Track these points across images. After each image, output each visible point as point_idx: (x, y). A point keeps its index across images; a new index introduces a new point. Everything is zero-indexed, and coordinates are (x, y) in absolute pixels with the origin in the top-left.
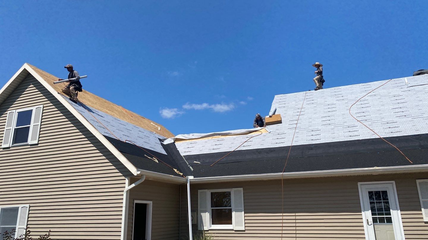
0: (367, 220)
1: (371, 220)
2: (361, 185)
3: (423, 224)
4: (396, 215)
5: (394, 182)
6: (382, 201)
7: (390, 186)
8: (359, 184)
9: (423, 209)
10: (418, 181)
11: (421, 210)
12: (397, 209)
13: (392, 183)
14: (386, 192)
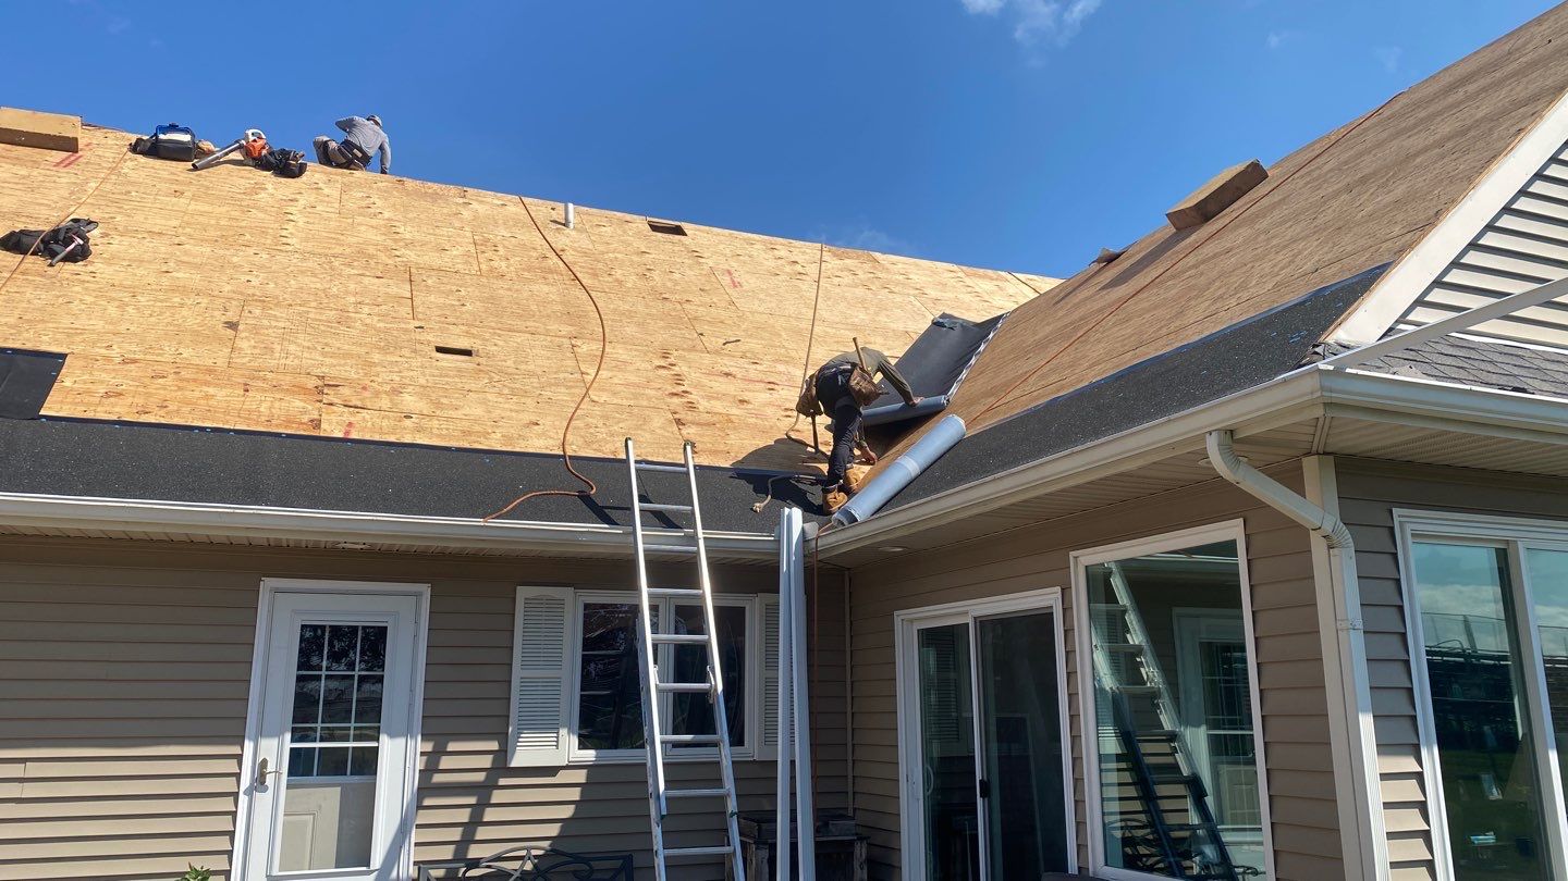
0: (264, 763)
1: (279, 765)
2: (278, 591)
5: (425, 589)
6: (356, 673)
8: (268, 584)
9: (513, 713)
10: (523, 593)
12: (410, 712)
13: (414, 594)
14: (381, 632)
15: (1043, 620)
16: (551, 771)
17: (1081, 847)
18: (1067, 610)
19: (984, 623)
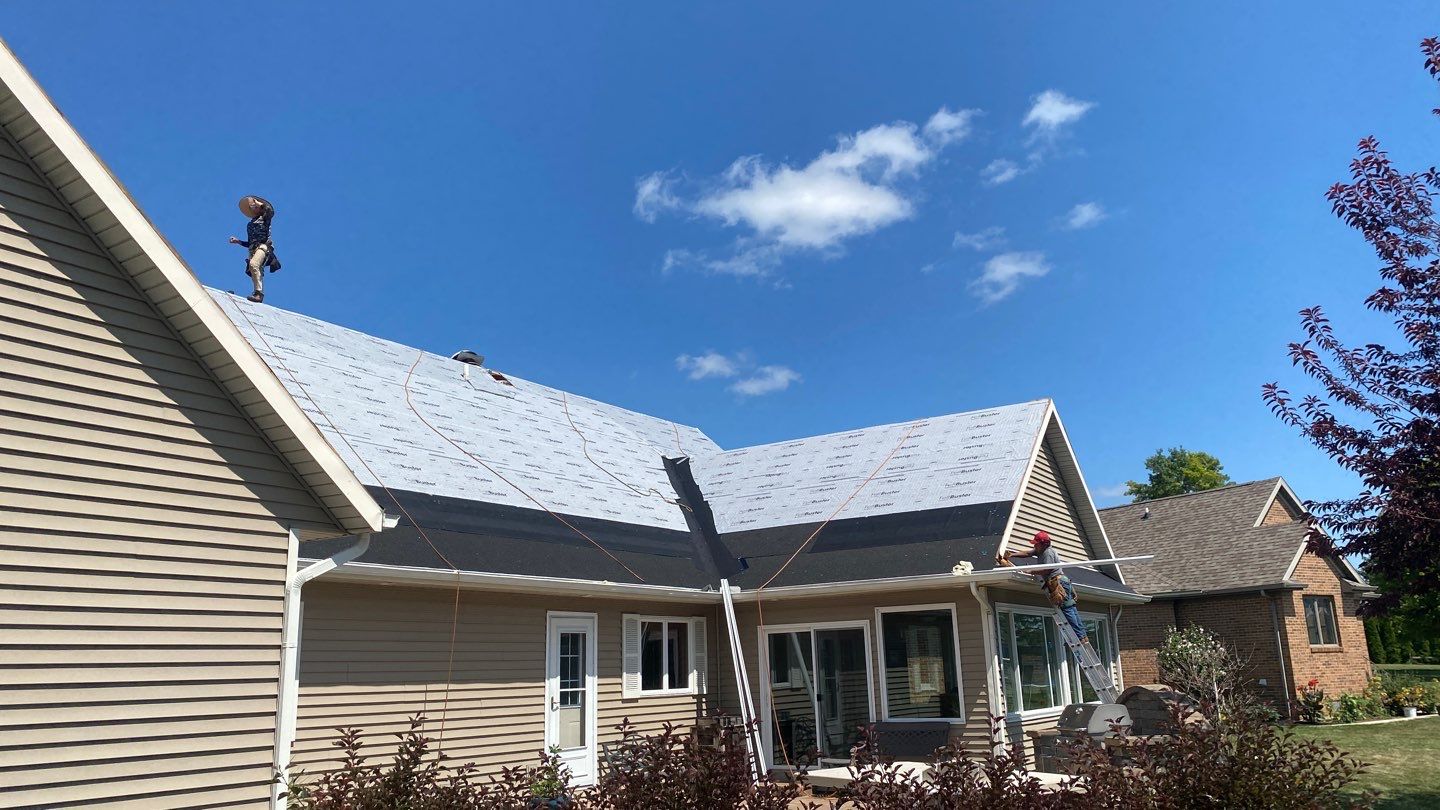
0: (552, 699)
1: (557, 699)
2: (553, 617)
3: (619, 704)
4: (592, 684)
5: (595, 615)
6: (570, 656)
7: (589, 623)
8: (549, 613)
9: (624, 674)
10: (626, 617)
11: (621, 677)
12: (593, 675)
13: (593, 618)
14: (584, 635)
15: (860, 632)
16: (636, 700)
17: (879, 713)
18: (873, 627)
19: (819, 633)
